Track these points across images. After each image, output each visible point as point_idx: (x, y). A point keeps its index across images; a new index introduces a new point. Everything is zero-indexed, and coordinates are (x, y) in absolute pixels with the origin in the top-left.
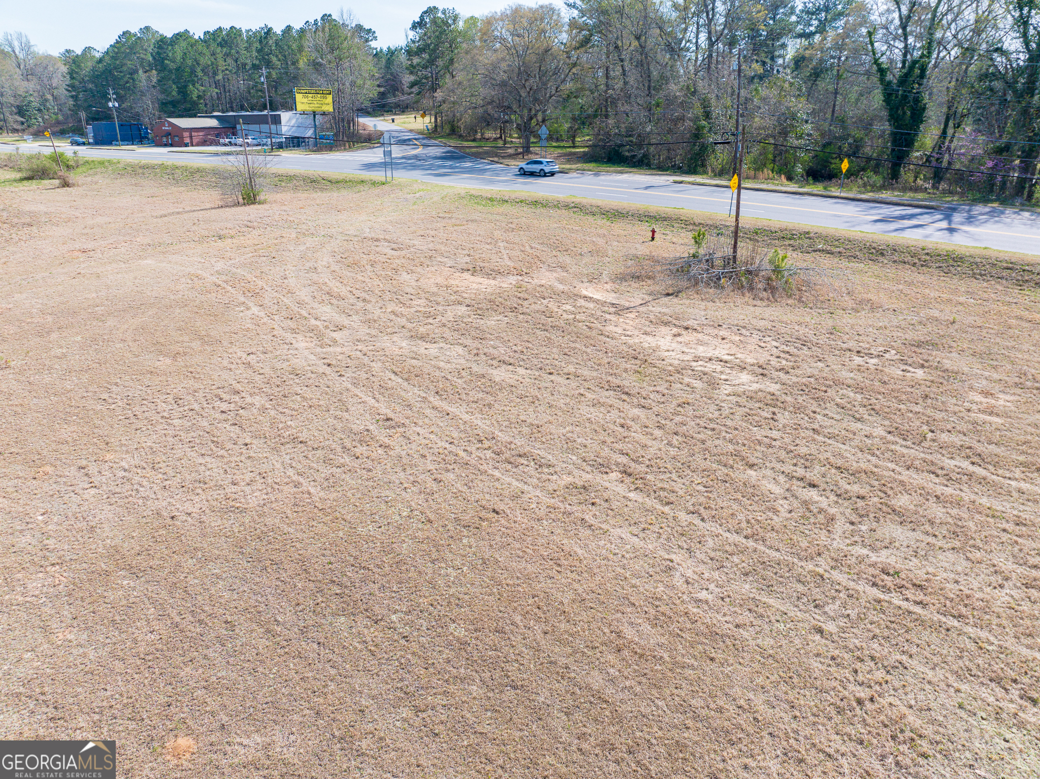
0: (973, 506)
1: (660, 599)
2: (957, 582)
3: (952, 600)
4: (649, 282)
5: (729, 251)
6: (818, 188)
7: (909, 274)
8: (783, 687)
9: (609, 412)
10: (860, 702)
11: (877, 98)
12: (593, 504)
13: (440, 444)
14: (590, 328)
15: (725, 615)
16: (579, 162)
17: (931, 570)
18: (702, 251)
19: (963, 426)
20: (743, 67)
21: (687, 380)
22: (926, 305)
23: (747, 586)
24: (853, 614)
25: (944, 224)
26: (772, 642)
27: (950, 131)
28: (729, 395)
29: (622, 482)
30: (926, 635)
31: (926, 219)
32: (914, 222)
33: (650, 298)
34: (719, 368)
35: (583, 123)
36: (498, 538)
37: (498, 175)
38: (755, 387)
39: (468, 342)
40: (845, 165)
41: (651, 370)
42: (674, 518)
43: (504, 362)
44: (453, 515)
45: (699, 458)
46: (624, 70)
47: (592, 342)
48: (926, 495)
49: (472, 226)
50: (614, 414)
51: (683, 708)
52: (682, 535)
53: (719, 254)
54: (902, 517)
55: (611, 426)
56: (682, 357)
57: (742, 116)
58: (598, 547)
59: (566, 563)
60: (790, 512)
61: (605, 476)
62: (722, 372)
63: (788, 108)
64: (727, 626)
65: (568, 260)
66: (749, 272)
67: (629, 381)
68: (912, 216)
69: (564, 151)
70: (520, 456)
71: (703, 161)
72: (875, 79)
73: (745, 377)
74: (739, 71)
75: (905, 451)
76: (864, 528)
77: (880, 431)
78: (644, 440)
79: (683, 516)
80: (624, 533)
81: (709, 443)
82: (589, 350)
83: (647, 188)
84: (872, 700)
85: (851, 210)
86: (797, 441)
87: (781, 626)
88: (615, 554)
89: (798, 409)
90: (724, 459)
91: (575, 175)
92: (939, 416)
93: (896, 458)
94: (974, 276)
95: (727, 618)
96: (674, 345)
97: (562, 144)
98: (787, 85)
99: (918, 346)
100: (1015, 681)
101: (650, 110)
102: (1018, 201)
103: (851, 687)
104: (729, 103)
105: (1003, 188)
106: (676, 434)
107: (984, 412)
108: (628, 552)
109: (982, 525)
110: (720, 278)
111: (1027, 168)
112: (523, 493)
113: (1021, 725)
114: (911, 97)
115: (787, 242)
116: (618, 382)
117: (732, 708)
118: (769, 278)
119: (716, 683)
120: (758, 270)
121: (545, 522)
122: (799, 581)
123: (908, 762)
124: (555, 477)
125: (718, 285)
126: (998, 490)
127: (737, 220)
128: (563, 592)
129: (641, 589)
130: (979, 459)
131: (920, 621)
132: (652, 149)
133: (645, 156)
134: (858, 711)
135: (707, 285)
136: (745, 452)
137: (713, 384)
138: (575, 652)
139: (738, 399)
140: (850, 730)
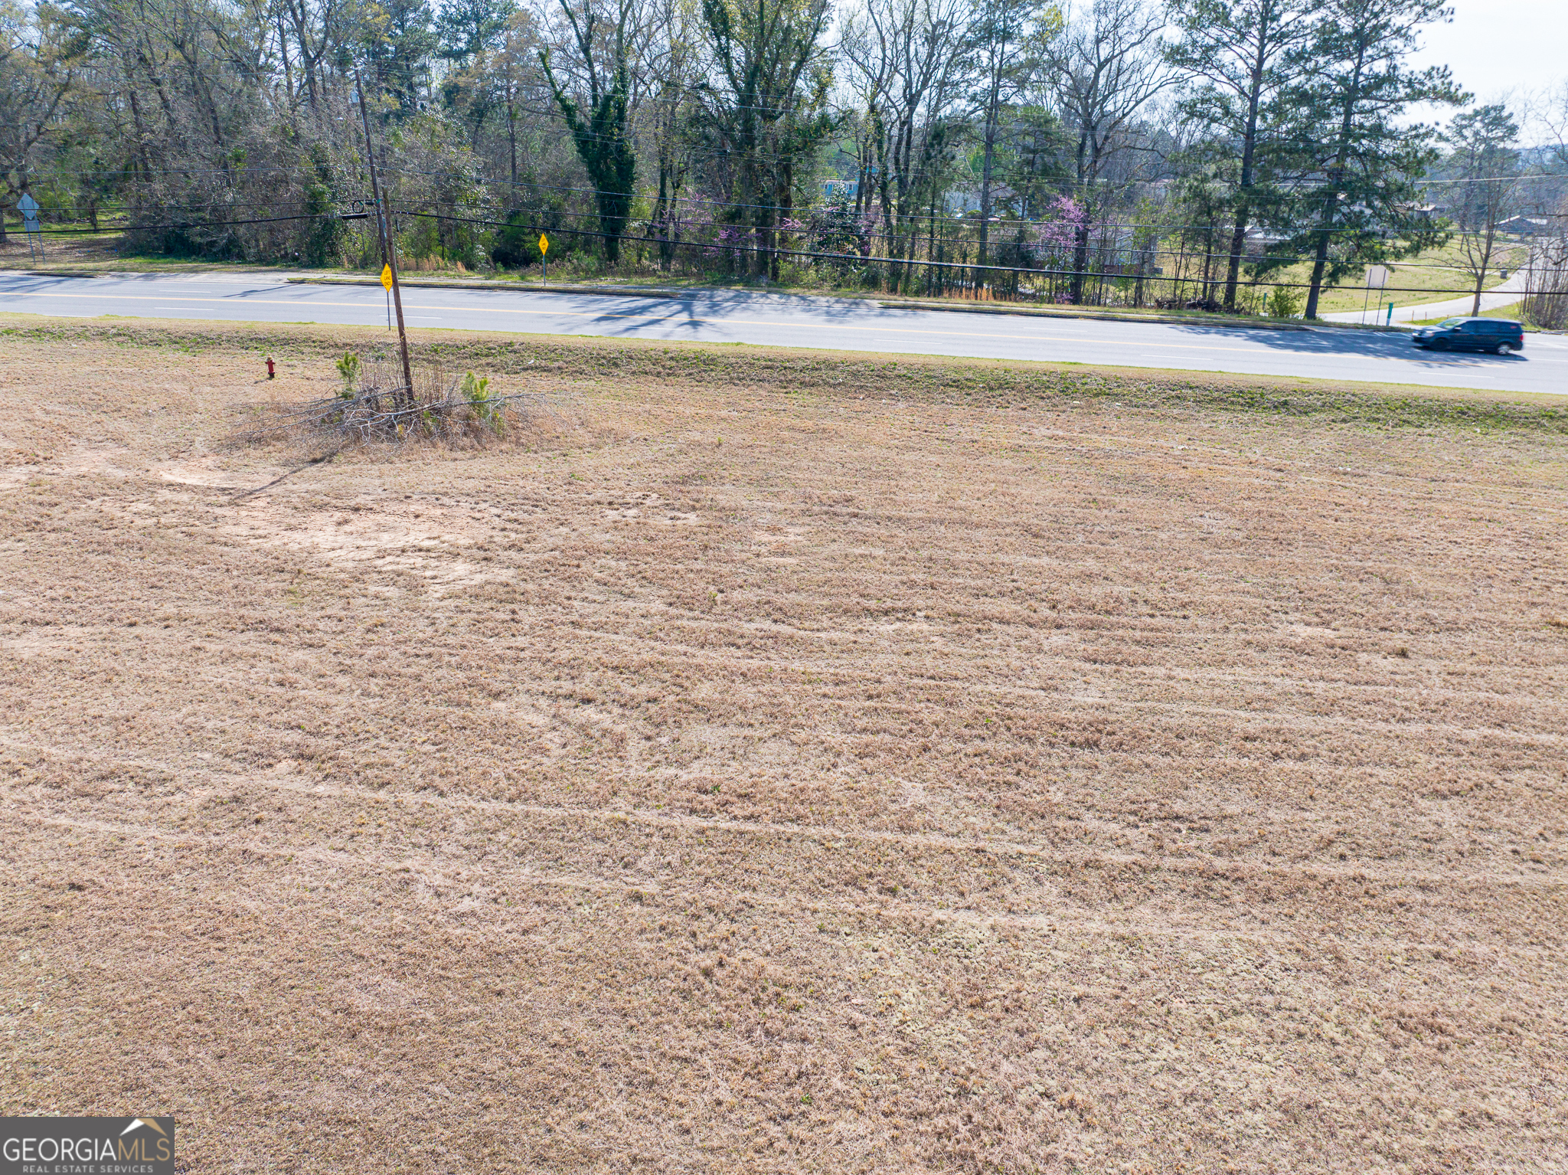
0: (788, 678)
1: (401, 935)
2: (786, 776)
3: (785, 801)
4: (279, 445)
5: (400, 382)
6: (512, 279)
7: (655, 388)
8: (607, 993)
9: (253, 666)
10: (707, 973)
11: (569, 148)
12: (257, 822)
14: (190, 535)
15: (504, 922)
16: (111, 256)
17: (755, 770)
18: (356, 388)
19: (755, 577)
20: (367, 100)
21: (372, 589)
22: (683, 426)
23: (527, 870)
24: (675, 860)
25: (684, 317)
26: (578, 936)
27: (669, 192)
28: (443, 599)
29: (300, 772)
30: (766, 856)
31: (661, 312)
32: (647, 317)
33: (286, 471)
34: (419, 562)
35: (106, 190)
36: (91, 931)
38: (479, 579)
40: (544, 244)
41: (312, 585)
42: (397, 805)
43: (34, 622)
45: (415, 703)
46: (164, 100)
47: (199, 558)
48: (730, 675)
50: (263, 668)
51: (474, 1080)
52: (415, 826)
53: (384, 389)
54: (706, 712)
55: (262, 689)
56: (358, 555)
57: (381, 174)
58: (283, 887)
59: (231, 931)
60: (564, 746)
61: (268, 771)
62: (425, 567)
63: (447, 162)
64: (510, 937)
65: (124, 426)
66: (438, 410)
67: (277, 610)
68: (643, 310)
69: (78, 238)
70: (103, 778)
71: (332, 246)
72: (562, 120)
73: (461, 568)
74: (363, 104)
75: (694, 624)
76: (664, 740)
77: (658, 606)
78: (322, 697)
79: (410, 798)
80: (321, 851)
81: (427, 678)
82: (195, 573)
83: (245, 294)
84: (721, 964)
85: (563, 307)
86: (554, 644)
87: (585, 910)
88: (313, 890)
89: (546, 599)
90: (454, 695)
91: (107, 279)
92: (725, 569)
93: (685, 636)
94: (731, 381)
95: (508, 926)
96: (341, 539)
97: (71, 227)
98: (439, 128)
99: (683, 483)
100: (870, 875)
101: (225, 166)
102: (763, 281)
103: (693, 958)
104: (357, 155)
105: (744, 265)
106: (372, 675)
107: (775, 554)
108: (333, 880)
109: (800, 696)
110: (392, 426)
111: (765, 238)
112: (122, 839)
113: (886, 926)
114: (613, 146)
115: (484, 360)
116: (258, 614)
117: (543, 1052)
118: (468, 417)
119: (513, 1025)
120: (449, 406)
121: (176, 876)
122: (596, 839)
123: (779, 1024)
124: (178, 797)
125: (393, 438)
126: (808, 648)
127: (402, 334)
128: (236, 979)
129: (368, 929)
130: (780, 615)
131: (756, 840)
132: (242, 230)
133: (233, 242)
134: (708, 986)
135: (376, 437)
136: (483, 677)
137: (415, 587)
138: (280, 1067)
139: (458, 602)
140: (703, 1015)
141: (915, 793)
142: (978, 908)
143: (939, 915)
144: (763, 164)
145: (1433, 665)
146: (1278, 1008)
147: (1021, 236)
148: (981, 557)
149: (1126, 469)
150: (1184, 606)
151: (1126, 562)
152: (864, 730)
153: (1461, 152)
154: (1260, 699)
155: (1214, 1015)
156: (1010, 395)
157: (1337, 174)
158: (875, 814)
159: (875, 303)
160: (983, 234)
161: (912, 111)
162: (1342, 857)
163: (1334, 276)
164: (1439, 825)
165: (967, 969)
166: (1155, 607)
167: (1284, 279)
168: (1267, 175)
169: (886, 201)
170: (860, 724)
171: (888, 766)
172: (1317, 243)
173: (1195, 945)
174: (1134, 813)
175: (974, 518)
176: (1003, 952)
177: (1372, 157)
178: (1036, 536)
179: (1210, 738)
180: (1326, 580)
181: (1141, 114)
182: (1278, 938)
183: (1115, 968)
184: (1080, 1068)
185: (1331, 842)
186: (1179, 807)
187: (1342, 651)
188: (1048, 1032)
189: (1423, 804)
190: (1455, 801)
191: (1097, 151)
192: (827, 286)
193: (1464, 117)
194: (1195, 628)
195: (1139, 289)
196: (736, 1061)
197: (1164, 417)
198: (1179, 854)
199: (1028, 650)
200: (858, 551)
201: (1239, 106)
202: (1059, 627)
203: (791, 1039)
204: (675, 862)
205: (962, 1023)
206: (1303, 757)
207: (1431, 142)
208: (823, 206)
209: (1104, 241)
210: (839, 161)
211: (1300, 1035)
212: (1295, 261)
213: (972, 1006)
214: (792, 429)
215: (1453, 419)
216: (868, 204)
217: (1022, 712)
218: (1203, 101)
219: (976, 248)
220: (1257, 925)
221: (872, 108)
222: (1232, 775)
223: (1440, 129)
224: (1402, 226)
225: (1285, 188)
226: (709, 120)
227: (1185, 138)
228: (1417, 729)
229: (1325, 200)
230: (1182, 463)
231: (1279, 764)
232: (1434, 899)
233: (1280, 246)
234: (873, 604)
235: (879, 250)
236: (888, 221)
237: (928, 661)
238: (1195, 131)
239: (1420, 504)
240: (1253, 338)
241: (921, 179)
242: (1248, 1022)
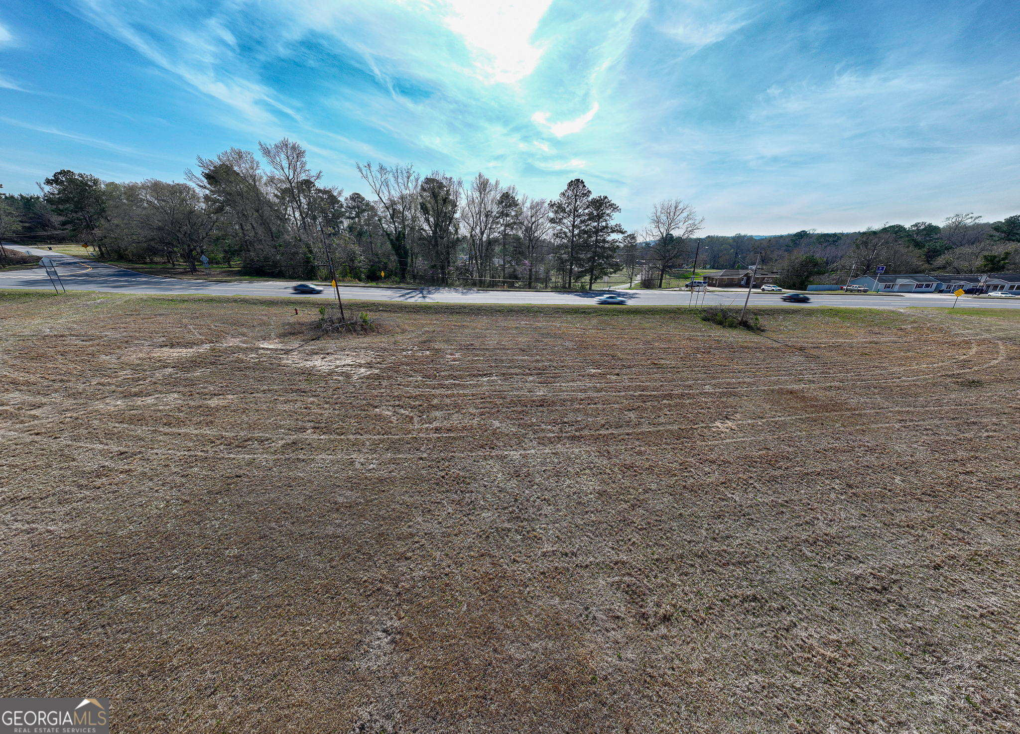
0: (459, 395)
1: (351, 478)
2: (461, 423)
3: (461, 430)
4: (301, 335)
5: (340, 315)
6: (374, 284)
7: (413, 316)
8: (414, 487)
9: (296, 404)
10: (443, 477)
11: (389, 246)
12: (301, 449)
13: (179, 454)
14: (270, 364)
15: (383, 470)
16: (237, 276)
17: (451, 422)
18: (326, 317)
19: (447, 368)
20: (324, 229)
21: (335, 378)
22: (423, 327)
23: (389, 455)
24: (431, 446)
25: (421, 295)
26: (404, 472)
27: (414, 260)
28: (357, 379)
29: (315, 433)
30: (457, 443)
31: (414, 294)
32: (410, 295)
33: (304, 343)
34: (349, 369)
35: (233, 254)
36: (245, 490)
37: (173, 285)
38: (368, 373)
39: (181, 389)
40: (383, 274)
41: (314, 378)
42: (347, 439)
43: (215, 395)
44: (206, 491)
45: (351, 411)
46: (253, 227)
47: (275, 371)
48: (442, 396)
49: (161, 319)
50: (299, 404)
51: (377, 518)
52: (354, 445)
53: (335, 318)
54: (436, 408)
55: (299, 410)
56: (329, 368)
57: (330, 252)
58: (311, 468)
59: (294, 484)
60: (398, 420)
61: (304, 433)
62: (351, 370)
63: (351, 249)
64: (386, 474)
65: (245, 330)
66: (353, 324)
67: (303, 386)
68: (408, 293)
69: (223, 270)
70: (246, 441)
71: (315, 274)
72: (386, 237)
73: (363, 370)
74: (322, 230)
75: (431, 383)
76: (424, 417)
77: (420, 378)
78: (320, 411)
79: (351, 437)
80: (324, 456)
81: (354, 403)
82: (274, 376)
83: (285, 288)
84: (447, 474)
85: (389, 293)
86: (393, 391)
87: (406, 464)
88: (321, 468)
89: (389, 378)
90: (363, 408)
91: (236, 283)
92: (439, 366)
93: (429, 386)
94: (436, 313)
95: (385, 471)
96: (323, 363)
97: (221, 266)
98: (347, 239)
99: (425, 343)
100: (487, 444)
101: (276, 248)
102: (444, 284)
103: (438, 474)
104: (321, 246)
105: (438, 280)
106: (336, 403)
107: (453, 361)
108: (328, 464)
109: (463, 400)
110: (338, 329)
111: (443, 273)
112: (254, 459)
113: (492, 458)
114: (402, 246)
115: (366, 308)
116: (297, 387)
117: (398, 506)
118: (362, 325)
119: (388, 500)
120: (356, 323)
121: (274, 469)
122: (408, 443)
123: (464, 489)
124: (273, 444)
125: (338, 332)
126: (464, 387)
127: (340, 301)
128: (297, 498)
129: (341, 477)
130: (455, 378)
131: (454, 438)
132: (283, 268)
133: (280, 272)
134: (444, 481)
135: (333, 332)
136: (372, 402)
137: (348, 376)
138: (314, 523)
139: (362, 380)
140: (443, 489)
141: (497, 424)
142: (516, 450)
143: (506, 453)
144: (441, 252)
145: (625, 377)
146: (595, 467)
147: (514, 271)
148: (509, 358)
149: (545, 331)
150: (563, 367)
151: (547, 356)
152: (481, 408)
153: (625, 246)
154: (584, 389)
155: (579, 471)
156: (514, 313)
157: (595, 252)
158: (486, 431)
159: (475, 289)
160: (504, 271)
161: (482, 236)
162: (607, 429)
163: (595, 279)
164: (630, 418)
165: (514, 467)
166: (555, 368)
167: (583, 281)
168: (577, 253)
169: (477, 262)
170: (480, 406)
171: (489, 417)
172: (591, 271)
173: (572, 453)
174: (554, 423)
175: (507, 347)
176: (524, 460)
177: (603, 247)
178: (523, 351)
179: (572, 401)
180: (598, 357)
181: (544, 237)
182: (593, 449)
183: (553, 461)
184: (546, 489)
185: (604, 425)
186: (565, 420)
187: (603, 375)
188: (537, 481)
189: (626, 413)
190: (634, 411)
191: (533, 247)
192: (462, 286)
193: (625, 237)
194: (566, 372)
195: (546, 284)
196: (453, 501)
197: (554, 317)
198: (566, 432)
199: (523, 382)
200: (476, 359)
201: (569, 234)
202: (531, 375)
203: (468, 492)
204: (431, 448)
205: (514, 482)
206: (595, 404)
207: (617, 244)
208: (459, 263)
209: (536, 272)
210: (463, 250)
211: (601, 473)
212: (586, 276)
213: (516, 476)
214: (454, 325)
215: (626, 314)
216: (472, 262)
217: (523, 399)
218: (560, 233)
219: (502, 275)
220: (587, 446)
221: (471, 235)
222: (578, 410)
223: (619, 240)
224: (611, 266)
225: (582, 256)
226: (424, 239)
227: (556, 243)
228: (623, 394)
229: (592, 259)
230: (559, 328)
231: (589, 406)
232: (631, 437)
233: (582, 272)
234: (481, 373)
235: (476, 276)
236: (478, 267)
237: (497, 387)
238: (558, 241)
239: (619, 336)
240: (576, 295)
241: (486, 256)
242: (587, 471)
